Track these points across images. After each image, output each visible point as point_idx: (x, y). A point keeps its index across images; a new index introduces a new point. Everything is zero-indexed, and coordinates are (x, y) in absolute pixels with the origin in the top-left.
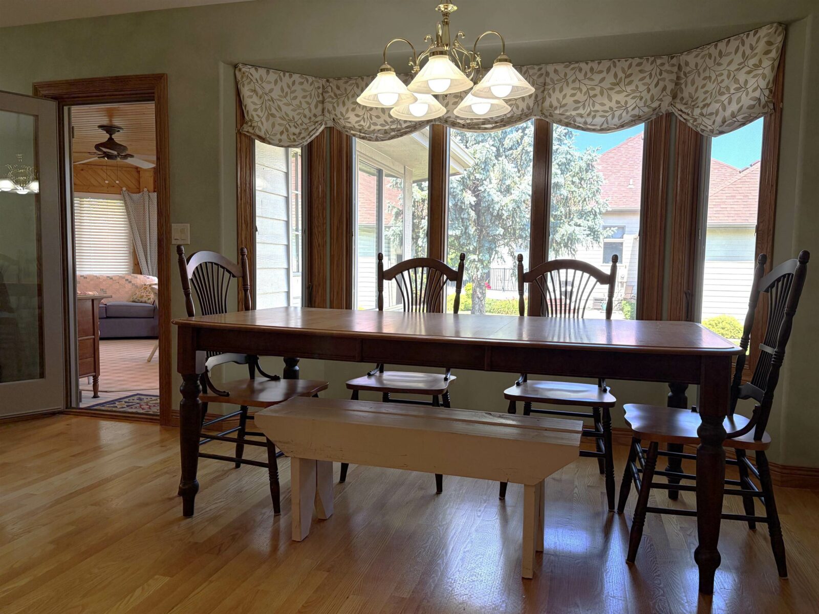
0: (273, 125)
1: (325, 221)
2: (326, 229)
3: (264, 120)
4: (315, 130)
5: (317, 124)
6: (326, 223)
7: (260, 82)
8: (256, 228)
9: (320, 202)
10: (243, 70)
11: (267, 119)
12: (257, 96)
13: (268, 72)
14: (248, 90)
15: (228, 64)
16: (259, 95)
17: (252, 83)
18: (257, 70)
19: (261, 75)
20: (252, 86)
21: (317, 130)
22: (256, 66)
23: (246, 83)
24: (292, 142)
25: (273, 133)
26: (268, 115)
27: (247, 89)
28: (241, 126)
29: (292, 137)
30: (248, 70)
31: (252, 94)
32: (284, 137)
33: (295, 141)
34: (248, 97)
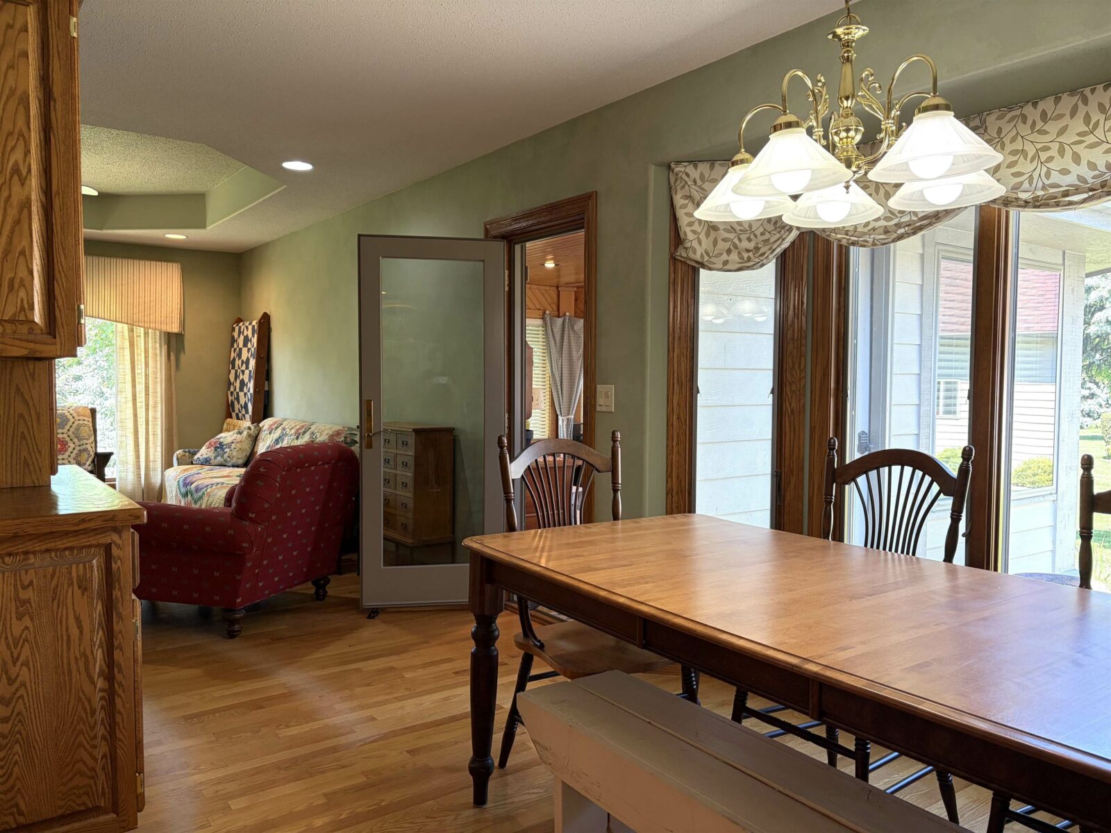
0: (715, 243)
1: (803, 375)
2: (804, 386)
3: (702, 237)
4: (781, 240)
5: (783, 231)
6: (805, 377)
7: (699, 183)
8: (698, 388)
9: (796, 345)
10: (677, 170)
11: (708, 235)
12: (694, 203)
13: (712, 167)
14: (681, 198)
15: (659, 166)
16: (696, 202)
17: (687, 187)
18: (696, 167)
19: (702, 172)
20: (686, 191)
21: (783, 240)
22: (694, 162)
23: (679, 188)
24: (746, 262)
25: (715, 253)
26: (708, 229)
27: (680, 196)
28: (676, 248)
29: (745, 255)
30: (683, 169)
31: (686, 202)
32: (734, 256)
33: (749, 259)
34: (680, 208)
